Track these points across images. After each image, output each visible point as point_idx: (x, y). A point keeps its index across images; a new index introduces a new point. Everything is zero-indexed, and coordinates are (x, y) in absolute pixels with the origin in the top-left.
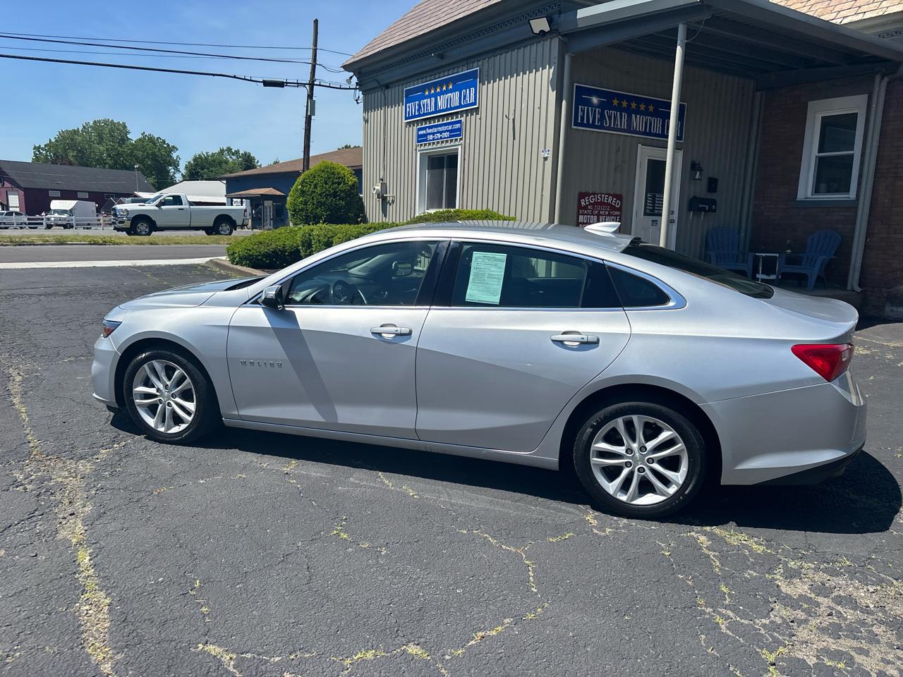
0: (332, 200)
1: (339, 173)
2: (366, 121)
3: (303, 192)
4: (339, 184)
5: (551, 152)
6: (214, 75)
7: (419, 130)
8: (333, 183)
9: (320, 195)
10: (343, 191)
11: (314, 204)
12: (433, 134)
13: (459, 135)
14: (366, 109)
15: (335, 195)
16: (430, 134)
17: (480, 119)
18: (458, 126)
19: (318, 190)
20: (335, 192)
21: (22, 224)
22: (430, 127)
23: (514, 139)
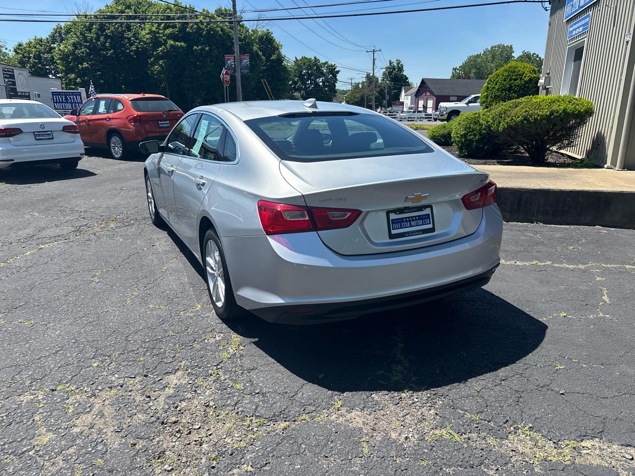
0: (506, 93)
1: (519, 71)
2: (550, 25)
3: (488, 88)
4: (516, 80)
5: (631, 36)
6: (509, 2)
7: (571, 27)
8: (511, 80)
9: (498, 90)
10: (518, 86)
11: (492, 97)
12: (575, 29)
13: (587, 28)
14: (551, 14)
15: (510, 89)
16: (573, 30)
17: (600, 10)
18: (587, 20)
19: (497, 87)
20: (511, 87)
21: (421, 118)
22: (575, 24)
23: (614, 26)
